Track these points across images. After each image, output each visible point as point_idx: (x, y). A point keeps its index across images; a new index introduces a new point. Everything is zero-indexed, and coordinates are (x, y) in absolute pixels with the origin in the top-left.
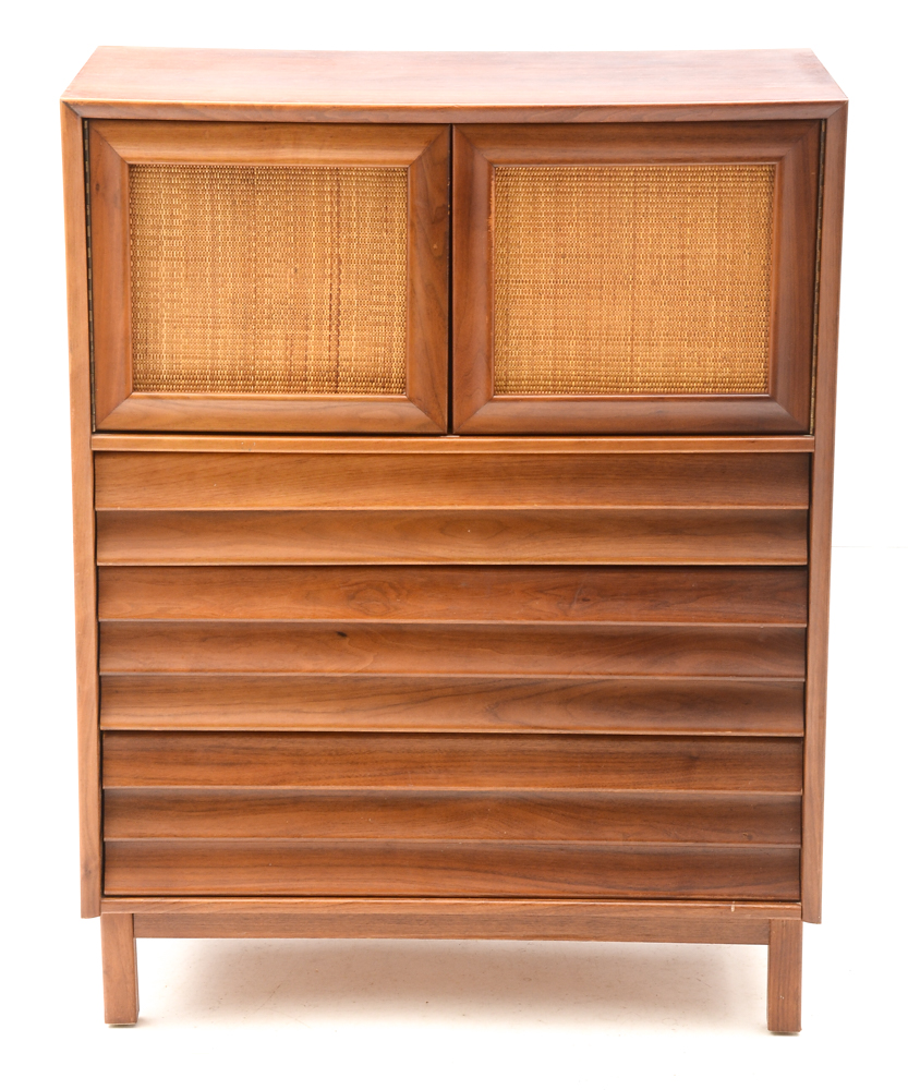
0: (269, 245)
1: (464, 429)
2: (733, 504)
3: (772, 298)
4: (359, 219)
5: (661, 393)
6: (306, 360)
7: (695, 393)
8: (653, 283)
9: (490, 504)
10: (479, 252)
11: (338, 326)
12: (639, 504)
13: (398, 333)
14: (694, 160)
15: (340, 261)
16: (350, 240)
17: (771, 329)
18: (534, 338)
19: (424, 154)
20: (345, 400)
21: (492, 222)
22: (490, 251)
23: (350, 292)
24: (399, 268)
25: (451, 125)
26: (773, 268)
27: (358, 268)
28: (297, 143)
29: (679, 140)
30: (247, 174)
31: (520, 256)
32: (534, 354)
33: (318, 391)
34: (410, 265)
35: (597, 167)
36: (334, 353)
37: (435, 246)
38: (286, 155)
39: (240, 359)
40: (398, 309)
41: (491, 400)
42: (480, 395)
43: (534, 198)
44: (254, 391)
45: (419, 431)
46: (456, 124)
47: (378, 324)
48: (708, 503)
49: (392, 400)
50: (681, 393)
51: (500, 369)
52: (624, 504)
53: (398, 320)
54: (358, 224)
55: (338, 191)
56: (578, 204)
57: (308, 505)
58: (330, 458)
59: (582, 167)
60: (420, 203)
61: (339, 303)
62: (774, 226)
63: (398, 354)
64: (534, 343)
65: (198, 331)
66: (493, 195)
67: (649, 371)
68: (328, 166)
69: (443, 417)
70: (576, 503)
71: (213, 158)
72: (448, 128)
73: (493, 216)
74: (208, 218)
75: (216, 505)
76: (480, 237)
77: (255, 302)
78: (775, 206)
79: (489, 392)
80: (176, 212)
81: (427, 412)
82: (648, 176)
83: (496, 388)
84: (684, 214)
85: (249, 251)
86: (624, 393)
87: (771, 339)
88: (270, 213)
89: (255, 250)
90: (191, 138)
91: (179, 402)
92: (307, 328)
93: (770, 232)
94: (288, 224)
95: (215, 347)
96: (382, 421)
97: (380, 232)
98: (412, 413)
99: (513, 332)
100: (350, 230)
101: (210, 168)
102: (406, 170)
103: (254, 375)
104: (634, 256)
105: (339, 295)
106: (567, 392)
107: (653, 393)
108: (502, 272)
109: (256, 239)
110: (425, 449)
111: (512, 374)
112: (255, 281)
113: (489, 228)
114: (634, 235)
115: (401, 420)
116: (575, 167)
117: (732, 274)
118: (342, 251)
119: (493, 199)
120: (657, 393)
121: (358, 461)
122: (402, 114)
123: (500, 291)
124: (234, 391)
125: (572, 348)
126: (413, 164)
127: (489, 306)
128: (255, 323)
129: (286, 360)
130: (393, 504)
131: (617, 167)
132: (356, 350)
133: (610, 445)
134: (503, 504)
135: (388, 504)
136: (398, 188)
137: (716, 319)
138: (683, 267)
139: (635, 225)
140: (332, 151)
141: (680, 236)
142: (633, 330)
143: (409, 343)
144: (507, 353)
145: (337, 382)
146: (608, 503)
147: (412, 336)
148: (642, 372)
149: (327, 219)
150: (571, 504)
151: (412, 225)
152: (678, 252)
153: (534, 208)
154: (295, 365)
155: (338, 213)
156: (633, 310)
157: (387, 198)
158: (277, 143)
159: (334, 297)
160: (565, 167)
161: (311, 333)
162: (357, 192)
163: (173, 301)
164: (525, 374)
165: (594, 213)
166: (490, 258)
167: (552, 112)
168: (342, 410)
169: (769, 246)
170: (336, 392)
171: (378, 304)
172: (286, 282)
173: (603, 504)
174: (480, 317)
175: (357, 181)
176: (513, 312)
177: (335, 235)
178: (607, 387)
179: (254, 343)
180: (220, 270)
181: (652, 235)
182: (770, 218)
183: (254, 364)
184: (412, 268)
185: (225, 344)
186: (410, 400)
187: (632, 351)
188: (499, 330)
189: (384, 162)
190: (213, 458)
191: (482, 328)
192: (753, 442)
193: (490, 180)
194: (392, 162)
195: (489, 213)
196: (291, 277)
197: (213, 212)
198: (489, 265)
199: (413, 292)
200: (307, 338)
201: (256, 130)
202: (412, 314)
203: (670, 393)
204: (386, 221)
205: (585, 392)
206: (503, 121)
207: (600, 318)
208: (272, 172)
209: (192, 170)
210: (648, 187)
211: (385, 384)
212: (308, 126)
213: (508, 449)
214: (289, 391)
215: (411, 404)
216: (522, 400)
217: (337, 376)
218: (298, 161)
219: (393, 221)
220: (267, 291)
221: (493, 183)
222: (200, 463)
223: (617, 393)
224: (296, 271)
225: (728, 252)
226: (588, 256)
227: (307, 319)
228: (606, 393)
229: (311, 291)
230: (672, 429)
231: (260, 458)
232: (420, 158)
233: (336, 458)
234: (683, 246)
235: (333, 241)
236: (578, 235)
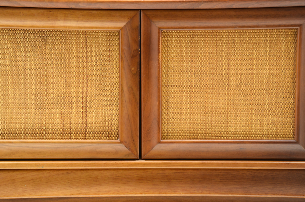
0: (53, 68)
1: (147, 157)
2: (278, 194)
3: (296, 94)
4: (96, 56)
5: (242, 139)
6: (71, 123)
7: (258, 140)
8: (238, 86)
9: (160, 193)
10: (154, 71)
11: (86, 107)
12: (232, 194)
13: (115, 110)
14: (258, 26)
15: (87, 76)
16: (92, 66)
17: (296, 109)
18: (180, 113)
19: (127, 24)
20: (89, 143)
21: (160, 57)
22: (159, 71)
23: (92, 91)
24: (115, 79)
25: (140, 10)
26: (297, 79)
27: (96, 79)
28: (66, 18)
29: (250, 17)
30: (42, 33)
31: (173, 73)
32: (180, 120)
33: (77, 139)
34: (121, 78)
35: (210, 30)
36: (84, 120)
37: (133, 69)
38: (61, 24)
39: (39, 123)
40: (115, 99)
41: (160, 142)
42: (155, 140)
43: (180, 45)
44: (45, 139)
45: (125, 158)
46: (143, 10)
47: (105, 106)
48: (266, 194)
49: (112, 143)
50: (252, 139)
51: (164, 128)
52: (225, 194)
53: (115, 104)
54: (96, 58)
55: (86, 42)
56: (201, 49)
57: (71, 195)
58: (82, 171)
59: (203, 30)
60: (125, 48)
61: (87, 96)
62: (297, 59)
63: (115, 121)
64: (180, 115)
65: (18, 110)
66: (160, 44)
67: (236, 129)
68: (81, 30)
69: (137, 151)
70: (201, 193)
71: (25, 25)
72: (139, 12)
73: (160, 54)
74: (23, 55)
75: (25, 196)
76: (154, 64)
77: (46, 96)
78: (298, 49)
79: (159, 139)
80: (6, 52)
81: (129, 149)
82: (235, 35)
83: (162, 137)
84: (252, 53)
85: (43, 71)
86: (224, 139)
87: (296, 114)
88: (53, 53)
89: (46, 71)
90: (13, 16)
91: (7, 144)
92: (71, 108)
93: (295, 61)
94: (62, 58)
95: (26, 118)
96: (107, 153)
97: (107, 62)
98: (121, 149)
99: (170, 110)
100: (92, 61)
101: (23, 30)
102: (118, 32)
103: (45, 131)
104: (228, 74)
105: (87, 92)
106: (196, 139)
107: (238, 139)
108: (165, 81)
109: (46, 65)
110: (128, 166)
111: (170, 130)
112: (46, 86)
113: (159, 60)
114: (228, 64)
115: (117, 152)
116: (200, 31)
117: (276, 82)
118: (88, 71)
119: (161, 46)
120: (240, 139)
121: (96, 173)
122: (117, 4)
123: (164, 90)
124: (35, 139)
125: (199, 118)
126: (122, 29)
127: (159, 97)
128: (46, 106)
129: (61, 123)
130: (113, 194)
131: (220, 30)
132: (95, 119)
133: (218, 164)
134: (166, 194)
135: (111, 194)
136: (115, 41)
137: (269, 104)
138: (252, 79)
139: (229, 59)
140: (83, 23)
141: (251, 64)
142: (228, 109)
143: (121, 115)
144: (167, 120)
145: (86, 134)
146: (217, 193)
147: (122, 111)
148: (233, 129)
149: (81, 56)
150: (199, 193)
151: (122, 58)
152: (249, 71)
153: (180, 51)
154: (65, 126)
155: (86, 53)
156: (228, 99)
157: (110, 46)
158: (56, 18)
159: (84, 93)
160: (195, 30)
161: (73, 111)
162: (95, 43)
163: (5, 95)
164: (176, 130)
165: (209, 53)
166: (159, 74)
167: (189, 4)
168: (88, 147)
169: (294, 68)
170: (85, 139)
171: (106, 96)
172: (61, 86)
173: (214, 193)
174: (155, 103)
175: (95, 37)
176: (170, 101)
177: (85, 63)
178: (215, 136)
179: (45, 116)
180: (29, 80)
181: (237, 63)
182: (295, 55)
183: (45, 126)
184: (122, 79)
185: (31, 116)
186: (121, 142)
187: (228, 119)
188: (164, 109)
189: (108, 28)
190: (25, 172)
191: (156, 108)
192: (288, 164)
193: (159, 36)
194: (112, 28)
195: (159, 52)
196: (63, 83)
197: (25, 52)
198: (159, 77)
199: (122, 90)
200: (71, 113)
201: (46, 12)
202: (122, 101)
203: (247, 139)
204: (110, 57)
205: (205, 139)
206: (165, 8)
207: (212, 103)
208: (54, 32)
209: (14, 31)
210: (235, 40)
211: (109, 135)
212: (71, 11)
213: (168, 166)
214: (62, 139)
215: (121, 145)
216: (175, 142)
217: (86, 131)
218: (66, 27)
219: (112, 57)
220: (52, 90)
221: (160, 38)
222: (18, 175)
223: (221, 139)
224: (66, 81)
225: (274, 71)
226: (206, 74)
227: (71, 104)
228: (215, 139)
229: (73, 90)
230: (247, 157)
231: (48, 172)
232: (125, 26)
233: (85, 171)
234: (252, 69)
235: (84, 66)
236: (201, 63)
